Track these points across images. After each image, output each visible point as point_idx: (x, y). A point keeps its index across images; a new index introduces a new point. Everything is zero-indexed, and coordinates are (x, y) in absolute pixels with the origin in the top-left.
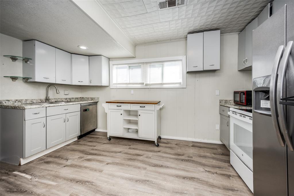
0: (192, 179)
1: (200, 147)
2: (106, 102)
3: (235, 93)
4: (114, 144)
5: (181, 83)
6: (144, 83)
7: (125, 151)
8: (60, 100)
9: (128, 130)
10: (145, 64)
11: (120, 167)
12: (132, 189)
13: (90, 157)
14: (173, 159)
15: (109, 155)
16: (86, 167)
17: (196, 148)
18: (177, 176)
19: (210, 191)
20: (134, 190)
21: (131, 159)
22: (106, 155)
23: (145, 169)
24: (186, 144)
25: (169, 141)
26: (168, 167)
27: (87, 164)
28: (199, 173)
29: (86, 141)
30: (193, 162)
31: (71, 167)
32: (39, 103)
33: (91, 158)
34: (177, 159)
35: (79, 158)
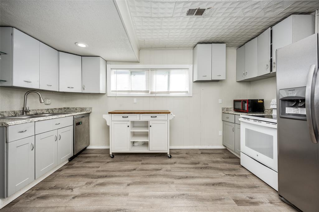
0: (220, 184)
1: (209, 154)
2: (109, 113)
3: (235, 101)
4: (120, 161)
5: (188, 91)
6: (149, 91)
7: (138, 167)
8: (40, 111)
9: (133, 144)
10: (150, 71)
11: (145, 186)
12: (173, 207)
13: (101, 181)
14: (193, 168)
15: (124, 175)
16: (104, 194)
17: (206, 155)
18: (207, 184)
19: (241, 192)
20: (175, 207)
21: (151, 175)
22: (119, 175)
23: (173, 183)
24: (195, 152)
25: (178, 151)
26: (193, 177)
27: (102, 190)
28: (223, 178)
29: (81, 162)
30: (211, 168)
31: (84, 198)
32: (12, 116)
33: (103, 182)
34: (196, 168)
35: (86, 184)
